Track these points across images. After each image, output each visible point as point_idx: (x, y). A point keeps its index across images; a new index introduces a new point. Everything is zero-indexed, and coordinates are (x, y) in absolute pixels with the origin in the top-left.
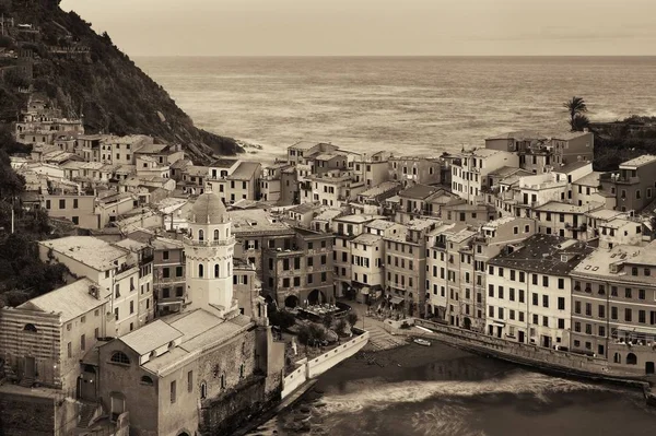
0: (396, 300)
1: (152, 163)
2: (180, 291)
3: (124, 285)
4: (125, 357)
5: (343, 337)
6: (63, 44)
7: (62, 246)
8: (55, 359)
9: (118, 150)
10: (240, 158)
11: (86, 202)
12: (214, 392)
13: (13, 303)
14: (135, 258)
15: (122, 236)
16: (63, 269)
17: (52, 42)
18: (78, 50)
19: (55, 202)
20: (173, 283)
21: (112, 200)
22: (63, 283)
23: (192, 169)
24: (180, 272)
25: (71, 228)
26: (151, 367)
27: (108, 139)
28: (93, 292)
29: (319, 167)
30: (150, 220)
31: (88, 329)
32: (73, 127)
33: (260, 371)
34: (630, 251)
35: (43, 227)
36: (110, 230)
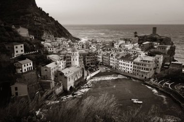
0: (105, 64)
1: (66, 42)
2: (70, 63)
3: (61, 62)
4: (62, 74)
5: (96, 70)
6: (50, 22)
7: (51, 56)
8: (50, 75)
9: (60, 40)
10: (80, 41)
11: (54, 49)
12: (76, 79)
13: (43, 66)
14: (63, 58)
15: (61, 54)
16: (51, 60)
17: (48, 22)
18: (52, 23)
19: (49, 49)
20: (69, 62)
21: (59, 48)
22: (51, 62)
23: (72, 43)
24: (70, 60)
25: (52, 53)
26: (66, 75)
27: (58, 38)
28: (56, 64)
29: (93, 43)
30: (65, 52)
31: (56, 70)
32: (52, 36)
33: (83, 76)
34: (143, 58)
35: (47, 53)
36: (59, 53)
